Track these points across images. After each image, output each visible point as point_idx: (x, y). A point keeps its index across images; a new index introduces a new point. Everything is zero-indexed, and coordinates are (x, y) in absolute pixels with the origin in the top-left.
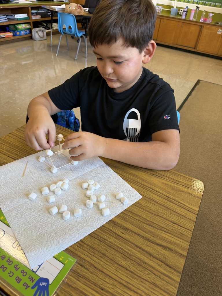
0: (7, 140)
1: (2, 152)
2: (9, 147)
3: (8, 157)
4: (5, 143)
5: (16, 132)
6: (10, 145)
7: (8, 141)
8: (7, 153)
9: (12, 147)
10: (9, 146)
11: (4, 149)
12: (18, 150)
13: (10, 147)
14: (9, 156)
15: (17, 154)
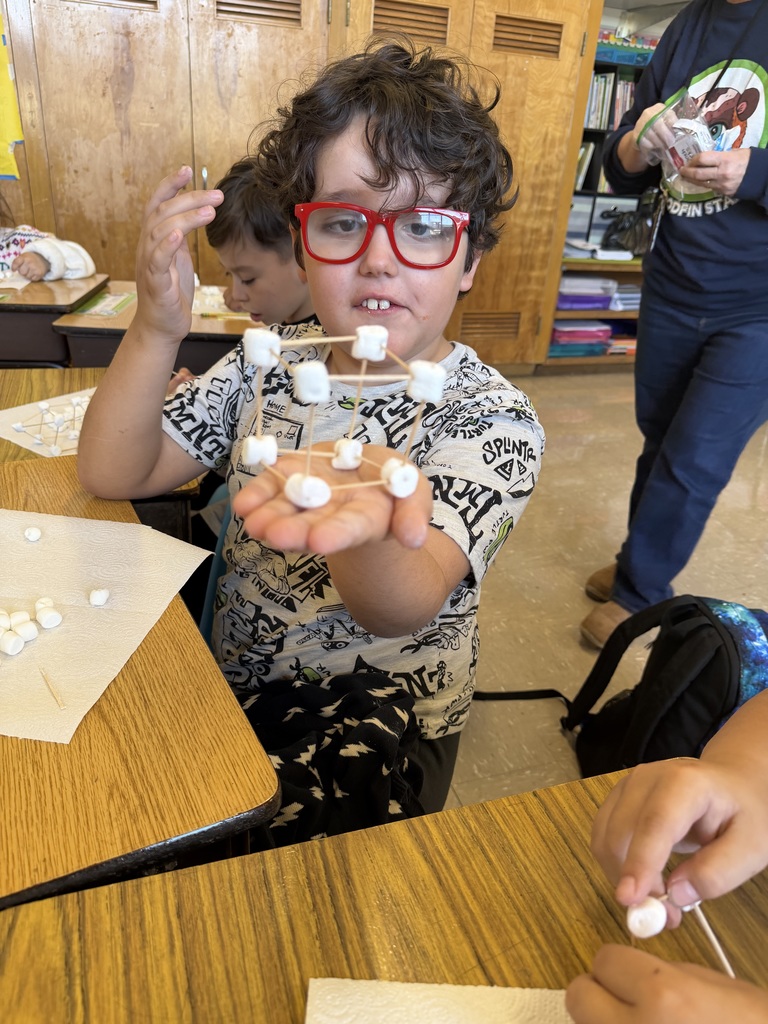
0: (510, 836)
1: (461, 905)
2: (506, 891)
3: (474, 962)
4: (494, 847)
5: (567, 800)
6: (511, 879)
7: (514, 843)
8: (479, 930)
9: (520, 902)
10: (507, 881)
11: (479, 890)
12: (539, 937)
13: (511, 889)
14: (485, 957)
15: (525, 971)
